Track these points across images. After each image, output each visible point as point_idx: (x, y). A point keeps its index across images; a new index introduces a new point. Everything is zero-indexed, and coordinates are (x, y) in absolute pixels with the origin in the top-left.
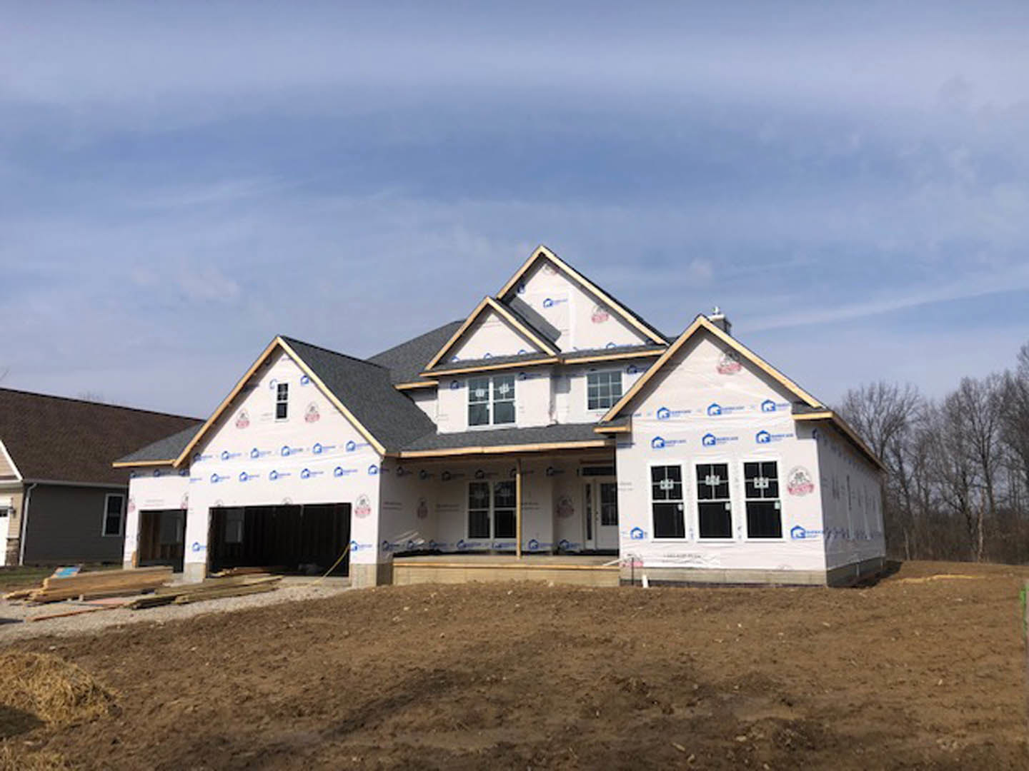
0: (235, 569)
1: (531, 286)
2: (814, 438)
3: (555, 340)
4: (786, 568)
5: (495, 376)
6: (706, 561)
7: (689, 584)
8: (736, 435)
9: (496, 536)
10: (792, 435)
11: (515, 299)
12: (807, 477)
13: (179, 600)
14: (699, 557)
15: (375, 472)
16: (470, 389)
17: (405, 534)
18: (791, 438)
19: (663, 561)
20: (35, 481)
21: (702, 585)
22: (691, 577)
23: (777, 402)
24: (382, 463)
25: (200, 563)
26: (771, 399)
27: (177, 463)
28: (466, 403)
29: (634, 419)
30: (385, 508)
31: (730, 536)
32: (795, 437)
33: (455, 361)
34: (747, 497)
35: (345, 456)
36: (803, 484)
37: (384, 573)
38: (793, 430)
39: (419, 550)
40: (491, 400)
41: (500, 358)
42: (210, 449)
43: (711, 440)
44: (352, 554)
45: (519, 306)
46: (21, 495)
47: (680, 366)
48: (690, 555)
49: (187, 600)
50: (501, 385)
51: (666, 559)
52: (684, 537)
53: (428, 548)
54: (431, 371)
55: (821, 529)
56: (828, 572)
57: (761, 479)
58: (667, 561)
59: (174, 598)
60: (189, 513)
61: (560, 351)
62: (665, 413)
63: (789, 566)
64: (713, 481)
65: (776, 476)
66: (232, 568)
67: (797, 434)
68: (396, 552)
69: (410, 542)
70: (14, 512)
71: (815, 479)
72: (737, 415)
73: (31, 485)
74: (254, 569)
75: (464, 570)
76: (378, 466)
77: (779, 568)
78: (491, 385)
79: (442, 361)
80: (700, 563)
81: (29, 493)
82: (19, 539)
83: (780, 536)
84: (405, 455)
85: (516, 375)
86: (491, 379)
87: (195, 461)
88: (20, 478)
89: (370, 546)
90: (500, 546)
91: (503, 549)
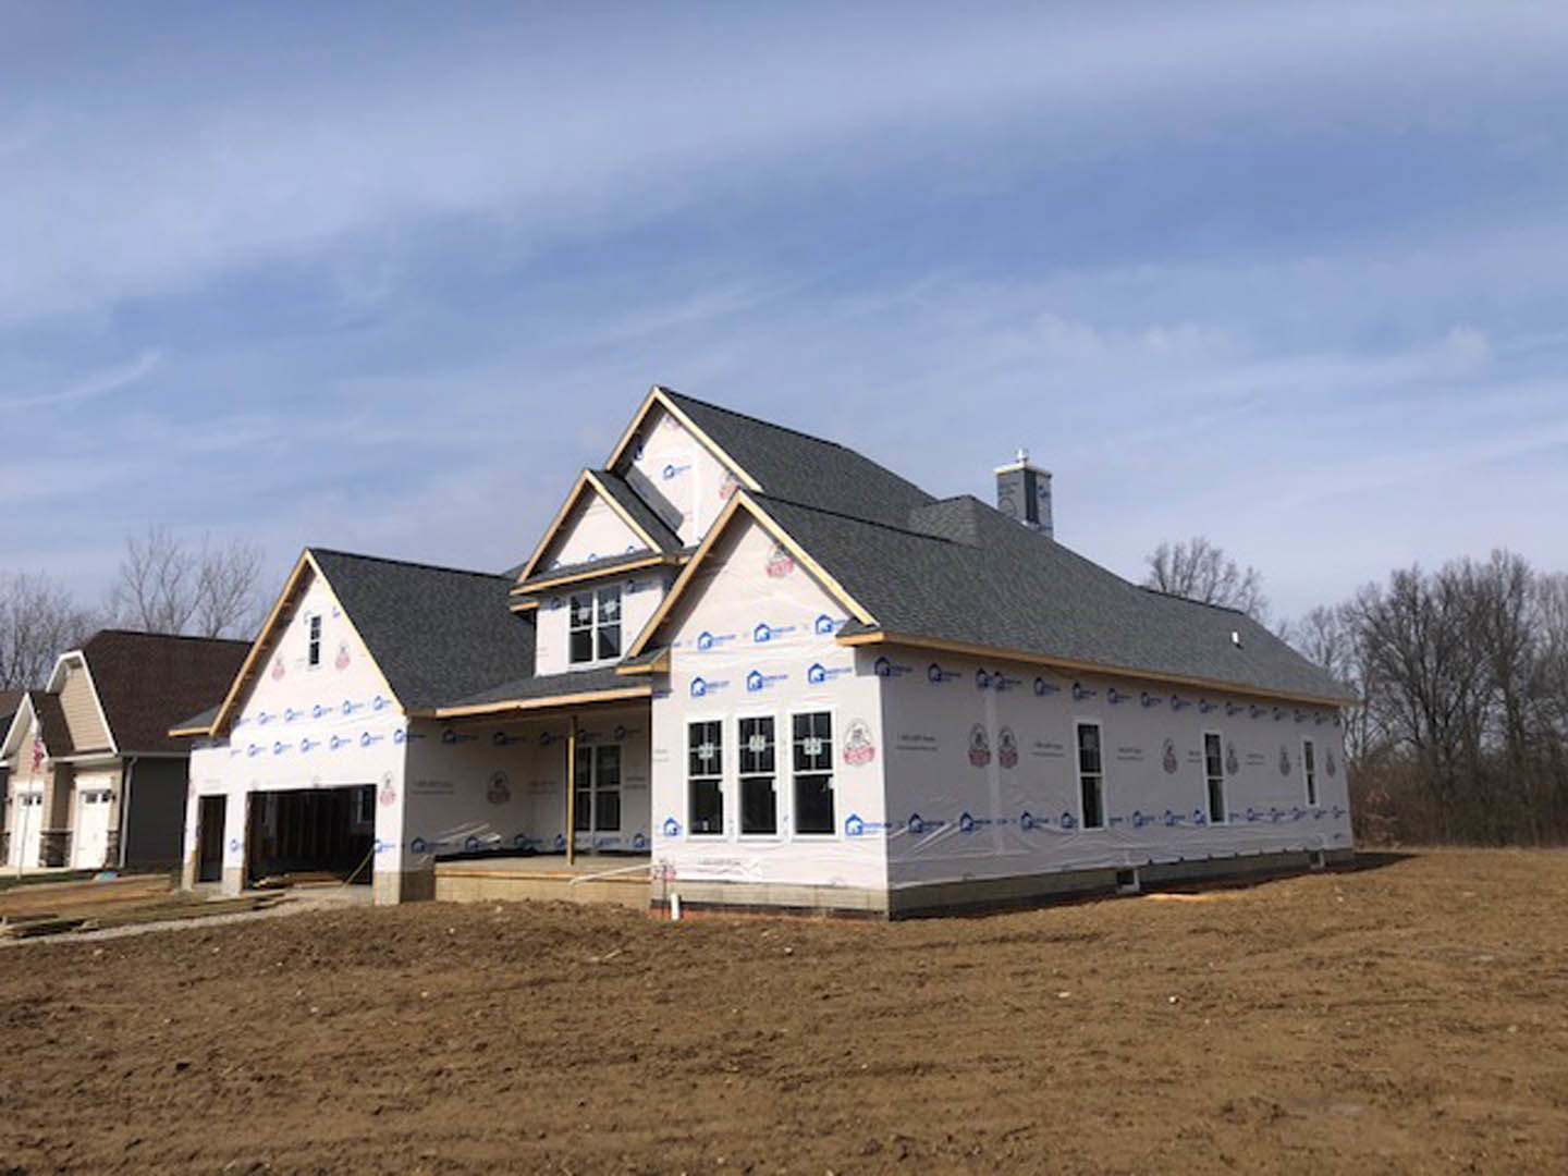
0: (287, 876)
1: (650, 447)
2: (876, 673)
3: (677, 528)
4: (839, 883)
5: (602, 588)
6: (747, 870)
7: (728, 907)
8: (785, 672)
9: (598, 829)
10: (849, 670)
11: (632, 470)
12: (867, 738)
13: (85, 926)
14: (738, 864)
15: (400, 741)
16: (573, 609)
17: (462, 827)
18: (848, 674)
19: (700, 871)
20: (135, 754)
21: (740, 908)
22: (730, 896)
23: (835, 619)
24: (409, 727)
25: (235, 869)
26: (829, 615)
27: (212, 730)
28: (566, 629)
29: (674, 651)
30: (416, 792)
31: (774, 831)
32: (854, 672)
33: (557, 567)
34: (796, 769)
35: (370, 718)
36: (862, 747)
37: (416, 885)
38: (851, 662)
39: (491, 851)
40: (595, 625)
41: (604, 560)
42: (251, 711)
43: (757, 682)
44: (377, 857)
45: (637, 480)
46: (119, 774)
47: (726, 568)
48: (729, 862)
49: (96, 926)
50: (606, 601)
51: (702, 867)
52: (721, 832)
53: (511, 846)
54: (525, 584)
55: (882, 819)
56: (891, 892)
57: (814, 740)
58: (706, 871)
59: (81, 922)
60: (229, 799)
61: (682, 543)
62: (708, 641)
63: (841, 880)
64: (757, 744)
65: (829, 736)
66: (282, 874)
67: (857, 667)
68: (441, 854)
69: (471, 838)
70: (114, 798)
71: (876, 738)
72: (787, 641)
73: (131, 759)
74: (317, 875)
75: (508, 881)
76: (404, 730)
77: (830, 883)
78: (595, 602)
79: (539, 568)
80: (739, 873)
81: (130, 772)
82: (119, 831)
83: (831, 831)
84: (441, 713)
85: (622, 584)
86: (595, 594)
87: (234, 727)
88: (115, 750)
89: (393, 846)
90: (601, 843)
91: (605, 847)
